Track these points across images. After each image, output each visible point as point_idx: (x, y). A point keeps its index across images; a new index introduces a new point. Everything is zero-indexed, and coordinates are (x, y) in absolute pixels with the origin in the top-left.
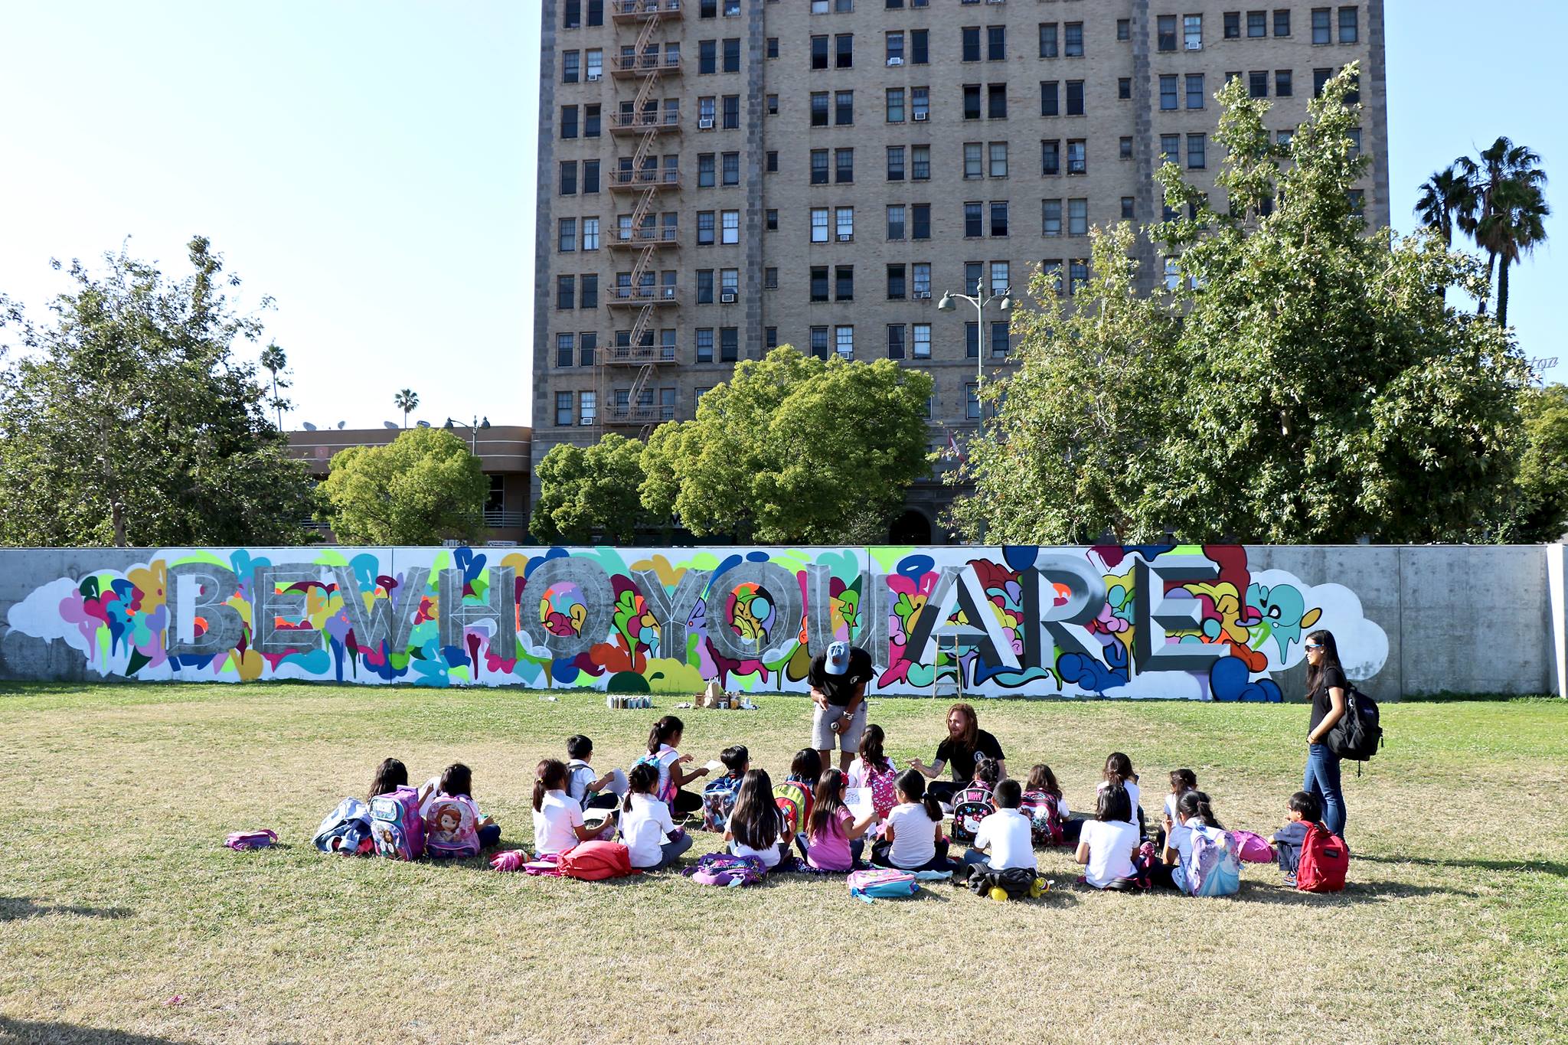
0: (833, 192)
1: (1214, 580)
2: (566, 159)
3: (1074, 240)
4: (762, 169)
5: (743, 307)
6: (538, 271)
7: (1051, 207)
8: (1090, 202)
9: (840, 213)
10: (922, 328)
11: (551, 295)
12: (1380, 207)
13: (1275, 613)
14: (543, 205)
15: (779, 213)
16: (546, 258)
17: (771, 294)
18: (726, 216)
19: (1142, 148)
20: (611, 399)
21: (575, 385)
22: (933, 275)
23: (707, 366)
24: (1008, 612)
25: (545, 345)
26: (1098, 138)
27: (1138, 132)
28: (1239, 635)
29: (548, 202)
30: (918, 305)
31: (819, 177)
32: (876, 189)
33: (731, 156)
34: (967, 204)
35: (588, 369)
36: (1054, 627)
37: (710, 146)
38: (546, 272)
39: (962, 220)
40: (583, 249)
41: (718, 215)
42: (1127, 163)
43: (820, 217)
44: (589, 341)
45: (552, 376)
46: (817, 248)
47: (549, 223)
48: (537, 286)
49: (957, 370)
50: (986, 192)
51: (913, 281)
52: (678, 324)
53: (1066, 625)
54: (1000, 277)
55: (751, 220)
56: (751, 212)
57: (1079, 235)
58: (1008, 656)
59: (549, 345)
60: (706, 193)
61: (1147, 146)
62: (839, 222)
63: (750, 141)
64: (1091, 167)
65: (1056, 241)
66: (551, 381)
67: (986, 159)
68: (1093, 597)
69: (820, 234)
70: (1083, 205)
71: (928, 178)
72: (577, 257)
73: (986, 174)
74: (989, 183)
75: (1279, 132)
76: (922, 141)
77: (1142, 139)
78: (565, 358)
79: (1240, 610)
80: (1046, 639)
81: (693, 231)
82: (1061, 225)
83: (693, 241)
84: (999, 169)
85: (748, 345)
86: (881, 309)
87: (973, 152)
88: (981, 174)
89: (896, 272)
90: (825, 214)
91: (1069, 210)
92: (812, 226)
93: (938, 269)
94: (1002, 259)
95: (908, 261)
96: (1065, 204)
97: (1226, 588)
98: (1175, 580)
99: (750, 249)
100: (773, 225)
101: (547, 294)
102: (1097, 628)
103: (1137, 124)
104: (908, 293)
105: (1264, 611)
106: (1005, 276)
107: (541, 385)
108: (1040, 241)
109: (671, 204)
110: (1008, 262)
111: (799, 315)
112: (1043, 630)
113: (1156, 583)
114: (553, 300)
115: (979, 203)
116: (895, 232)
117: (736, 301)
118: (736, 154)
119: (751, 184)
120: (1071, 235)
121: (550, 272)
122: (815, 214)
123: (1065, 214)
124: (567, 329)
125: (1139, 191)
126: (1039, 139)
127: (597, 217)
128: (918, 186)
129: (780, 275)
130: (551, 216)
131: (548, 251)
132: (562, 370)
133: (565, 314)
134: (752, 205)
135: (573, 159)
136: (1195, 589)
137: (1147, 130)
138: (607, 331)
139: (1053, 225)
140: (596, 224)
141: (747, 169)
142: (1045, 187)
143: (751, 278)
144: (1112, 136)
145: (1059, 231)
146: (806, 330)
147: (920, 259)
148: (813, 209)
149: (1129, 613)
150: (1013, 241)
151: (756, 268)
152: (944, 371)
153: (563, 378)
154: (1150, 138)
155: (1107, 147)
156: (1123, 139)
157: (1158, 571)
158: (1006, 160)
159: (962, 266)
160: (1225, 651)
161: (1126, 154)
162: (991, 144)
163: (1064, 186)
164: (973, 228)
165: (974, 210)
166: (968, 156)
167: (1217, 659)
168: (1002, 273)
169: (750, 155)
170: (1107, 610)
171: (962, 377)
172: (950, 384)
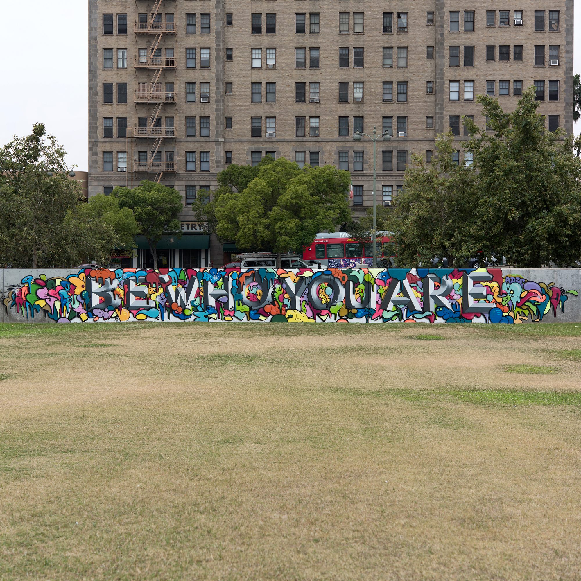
0: (264, 39)
2: (106, 13)
3: (399, 71)
4: (223, 24)
5: (213, 105)
7: (388, 51)
8: (409, 49)
9: (268, 51)
10: (314, 119)
11: (99, 95)
12: (568, 55)
14: (93, 40)
15: (234, 50)
16: (96, 72)
17: (229, 97)
18: (202, 51)
19: (439, 19)
20: (138, 157)
21: (114, 148)
22: (321, 89)
23: (193, 139)
25: (96, 124)
26: (414, 12)
27: (437, 9)
29: (95, 38)
30: (313, 106)
31: (256, 30)
32: (289, 38)
33: (206, 15)
34: (341, 49)
35: (122, 139)
37: (193, 9)
38: (95, 81)
39: (338, 58)
40: (117, 67)
41: (198, 50)
42: (430, 27)
43: (257, 54)
44: (122, 123)
45: (101, 142)
46: (255, 72)
47: (96, 51)
49: (334, 143)
50: (352, 42)
51: (310, 93)
52: (176, 114)
54: (358, 91)
55: (218, 54)
56: (217, 50)
57: (403, 68)
59: (98, 124)
60: (191, 37)
61: (442, 18)
62: (268, 57)
63: (216, 7)
64: (410, 28)
65: (390, 71)
66: (99, 145)
67: (351, 22)
69: (257, 64)
70: (405, 51)
71: (319, 33)
72: (114, 72)
73: (351, 31)
74: (353, 37)
76: (316, 11)
77: (439, 13)
78: (108, 132)
81: (183, 60)
82: (393, 62)
83: (184, 65)
84: (359, 29)
85: (216, 128)
86: (291, 108)
87: (345, 18)
88: (348, 31)
89: (300, 86)
90: (260, 52)
91: (398, 53)
92: (252, 59)
93: (323, 86)
94: (359, 81)
95: (307, 80)
96: (395, 50)
99: (217, 71)
100: (229, 57)
101: (96, 94)
103: (436, 5)
104: (307, 99)
106: (361, 91)
107: (94, 147)
108: (381, 71)
109: (170, 44)
110: (363, 83)
111: (245, 110)
115: (348, 48)
116: (299, 65)
117: (209, 102)
118: (208, 14)
119: (217, 33)
120: (398, 68)
121: (98, 80)
122: (254, 52)
123: (395, 56)
124: (109, 115)
125: (436, 44)
126: (382, 12)
127: (126, 49)
128: (313, 38)
129: (234, 86)
130: (98, 47)
131: (97, 68)
132: (106, 139)
133: (108, 107)
134: (218, 45)
137: (442, 8)
138: (134, 117)
139: (388, 62)
140: (125, 53)
141: (215, 24)
142: (384, 40)
143: (218, 88)
144: (422, 11)
145: (392, 65)
146: (249, 119)
147: (314, 80)
148: (253, 49)
150: (366, 70)
151: (220, 82)
152: (327, 143)
153: (107, 144)
154: (444, 13)
155: (420, 17)
156: (429, 13)
158: (363, 24)
159: (337, 84)
161: (430, 21)
162: (355, 14)
163: (395, 39)
165: (344, 52)
166: (341, 20)
168: (360, 89)
169: (216, 15)
171: (337, 147)
172: (330, 151)
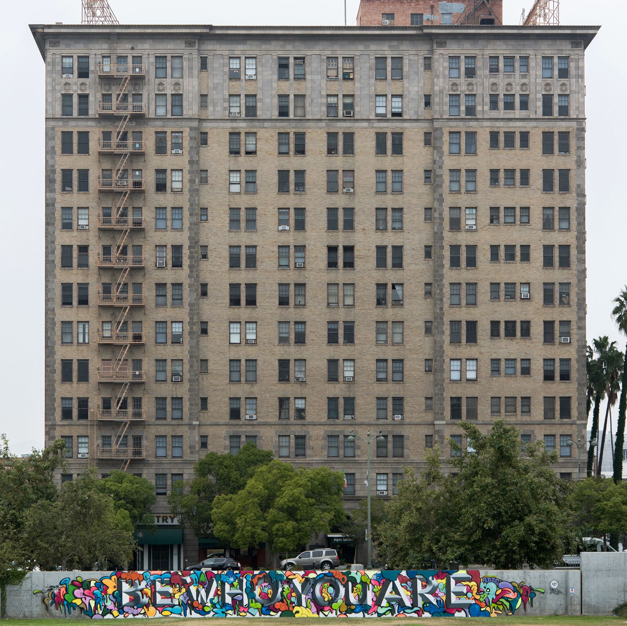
0: (243, 312)
1: (470, 581)
2: (65, 282)
3: (395, 348)
4: (197, 295)
5: (186, 385)
6: (47, 356)
7: (382, 326)
8: (405, 324)
9: (248, 325)
10: (300, 400)
11: (57, 372)
12: (580, 332)
13: (488, 590)
14: (49, 312)
15: (209, 324)
16: (53, 348)
17: (204, 376)
18: (174, 325)
19: (438, 291)
20: (100, 442)
21: (74, 432)
22: (307, 367)
23: (164, 422)
24: (408, 590)
25: (54, 405)
26: (411, 284)
27: (436, 281)
28: (478, 597)
29: (53, 310)
30: (298, 386)
31: (235, 301)
32: (272, 311)
33: (178, 286)
34: (329, 323)
35: (83, 422)
36: (422, 595)
37: (163, 278)
38: (53, 357)
39: (326, 333)
40: (78, 343)
41: (169, 324)
42: (429, 300)
43: (235, 328)
44: (83, 403)
45: (59, 425)
46: (233, 348)
47: (54, 324)
48: (47, 366)
49: (322, 427)
50: (341, 315)
51: (294, 371)
52: (144, 394)
53: (425, 595)
54: (349, 369)
55: (191, 328)
56: (191, 324)
57: (398, 344)
58: (408, 603)
59: (56, 405)
60: (161, 310)
61: (441, 290)
62: (248, 331)
63: (190, 276)
64: (406, 301)
65: (384, 348)
66: (58, 429)
67: (341, 294)
68: (434, 586)
69: (235, 339)
70: (401, 325)
71: (305, 305)
72: (75, 347)
73: (341, 305)
74: (343, 310)
75: (521, 283)
76: (300, 281)
77: (438, 285)
78: (67, 414)
79: (478, 590)
80: (420, 599)
81: (152, 334)
82: (387, 337)
83: (153, 340)
84: (349, 301)
85: (190, 409)
86: (274, 387)
87: (333, 290)
88: (338, 303)
89: (284, 364)
90: (238, 325)
91: (393, 328)
92: (230, 333)
93: (310, 364)
94: (350, 358)
95: (292, 357)
96: (390, 325)
97: (473, 583)
98: (458, 581)
99: (191, 347)
100: (204, 331)
101: (54, 371)
102: (436, 595)
103: (435, 276)
104: (292, 378)
105: (485, 590)
106: (352, 369)
107: (51, 431)
108: (374, 347)
109: (138, 317)
110: (354, 360)
111: (222, 390)
112: (419, 596)
113: (453, 582)
114: (58, 376)
115: (337, 322)
116: (283, 340)
117: (182, 381)
118: (181, 284)
119: (190, 305)
120: (393, 344)
121: (56, 357)
122: (232, 325)
123: (390, 331)
124: (68, 396)
125: (435, 318)
126: (374, 282)
127: (88, 322)
128: (298, 311)
129: (210, 364)
130: (56, 320)
131: (54, 343)
132: (66, 422)
133: (67, 386)
134: (191, 319)
135: (71, 282)
136: (464, 583)
137: (441, 280)
138: (96, 397)
139: (382, 337)
140: (87, 326)
141: (187, 295)
142: (377, 313)
143: (191, 366)
144: (419, 282)
145: (386, 341)
146: (227, 400)
147: (299, 357)
148: (230, 322)
149: (444, 591)
150: (357, 347)
151: (195, 359)
152: (314, 427)
153: (67, 427)
154: (443, 285)
155: (416, 289)
156: (426, 284)
157: (453, 578)
158: (354, 295)
159: (325, 362)
160: (473, 602)
161: (428, 294)
162: (344, 284)
163: (390, 313)
164: (332, 338)
165: (333, 326)
166: (330, 291)
167: (471, 604)
168: (350, 367)
169: (190, 286)
170: (438, 590)
171: (325, 432)
172: (317, 436)
